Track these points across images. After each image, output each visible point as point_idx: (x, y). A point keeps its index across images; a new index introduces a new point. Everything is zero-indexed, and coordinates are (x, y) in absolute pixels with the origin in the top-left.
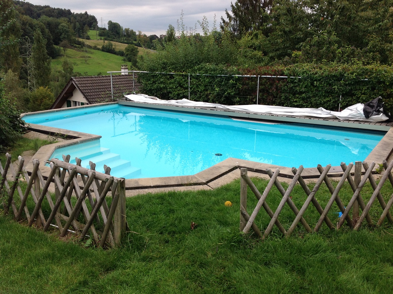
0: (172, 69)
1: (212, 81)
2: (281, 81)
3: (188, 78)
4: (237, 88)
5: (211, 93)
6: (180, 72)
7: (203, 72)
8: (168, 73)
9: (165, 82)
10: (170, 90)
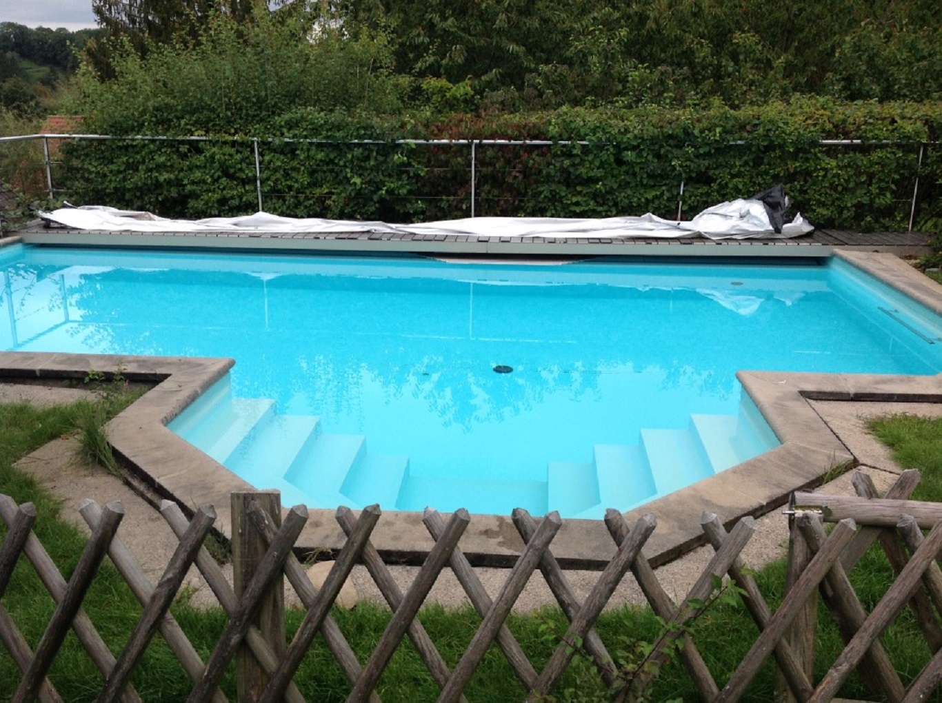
0: (193, 125)
1: (335, 157)
2: (536, 152)
3: (253, 151)
4: (411, 174)
5: (333, 193)
6: (226, 132)
7: (305, 133)
8: (180, 138)
9: (172, 166)
10: (194, 187)
